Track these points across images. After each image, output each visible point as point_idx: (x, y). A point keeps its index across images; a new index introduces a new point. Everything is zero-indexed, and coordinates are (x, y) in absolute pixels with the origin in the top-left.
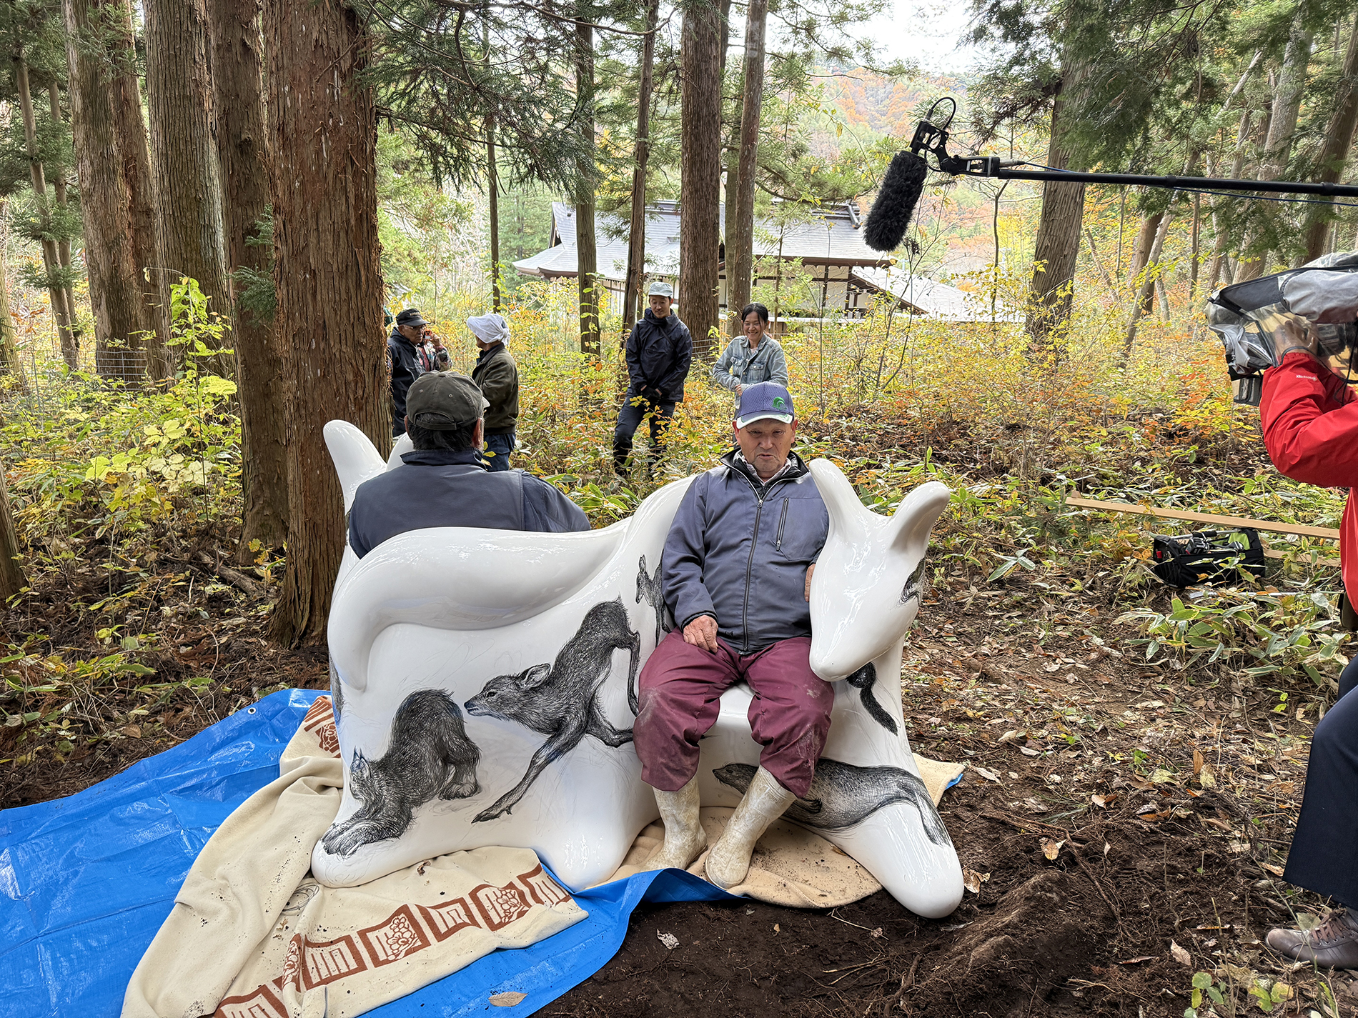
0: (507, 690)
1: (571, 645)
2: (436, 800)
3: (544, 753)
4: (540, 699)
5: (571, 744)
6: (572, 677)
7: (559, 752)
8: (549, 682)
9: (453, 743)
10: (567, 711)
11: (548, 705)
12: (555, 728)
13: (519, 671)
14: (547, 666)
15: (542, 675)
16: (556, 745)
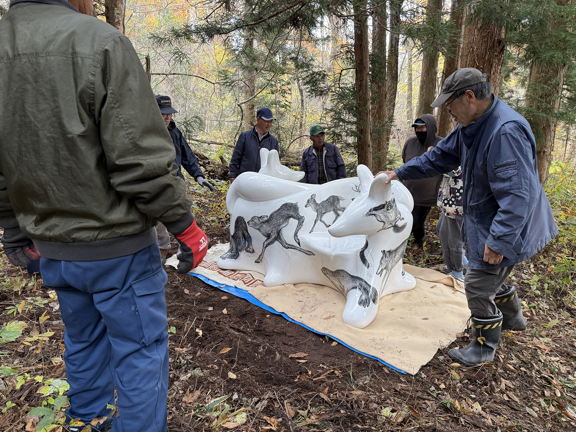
0: (256, 220)
1: (275, 212)
2: (244, 251)
3: (266, 243)
4: (264, 226)
5: (272, 242)
6: (274, 221)
7: (269, 244)
8: (267, 221)
9: (246, 234)
10: (272, 232)
11: (266, 228)
12: (268, 236)
13: (260, 216)
14: (267, 216)
15: (265, 219)
16: (268, 241)
